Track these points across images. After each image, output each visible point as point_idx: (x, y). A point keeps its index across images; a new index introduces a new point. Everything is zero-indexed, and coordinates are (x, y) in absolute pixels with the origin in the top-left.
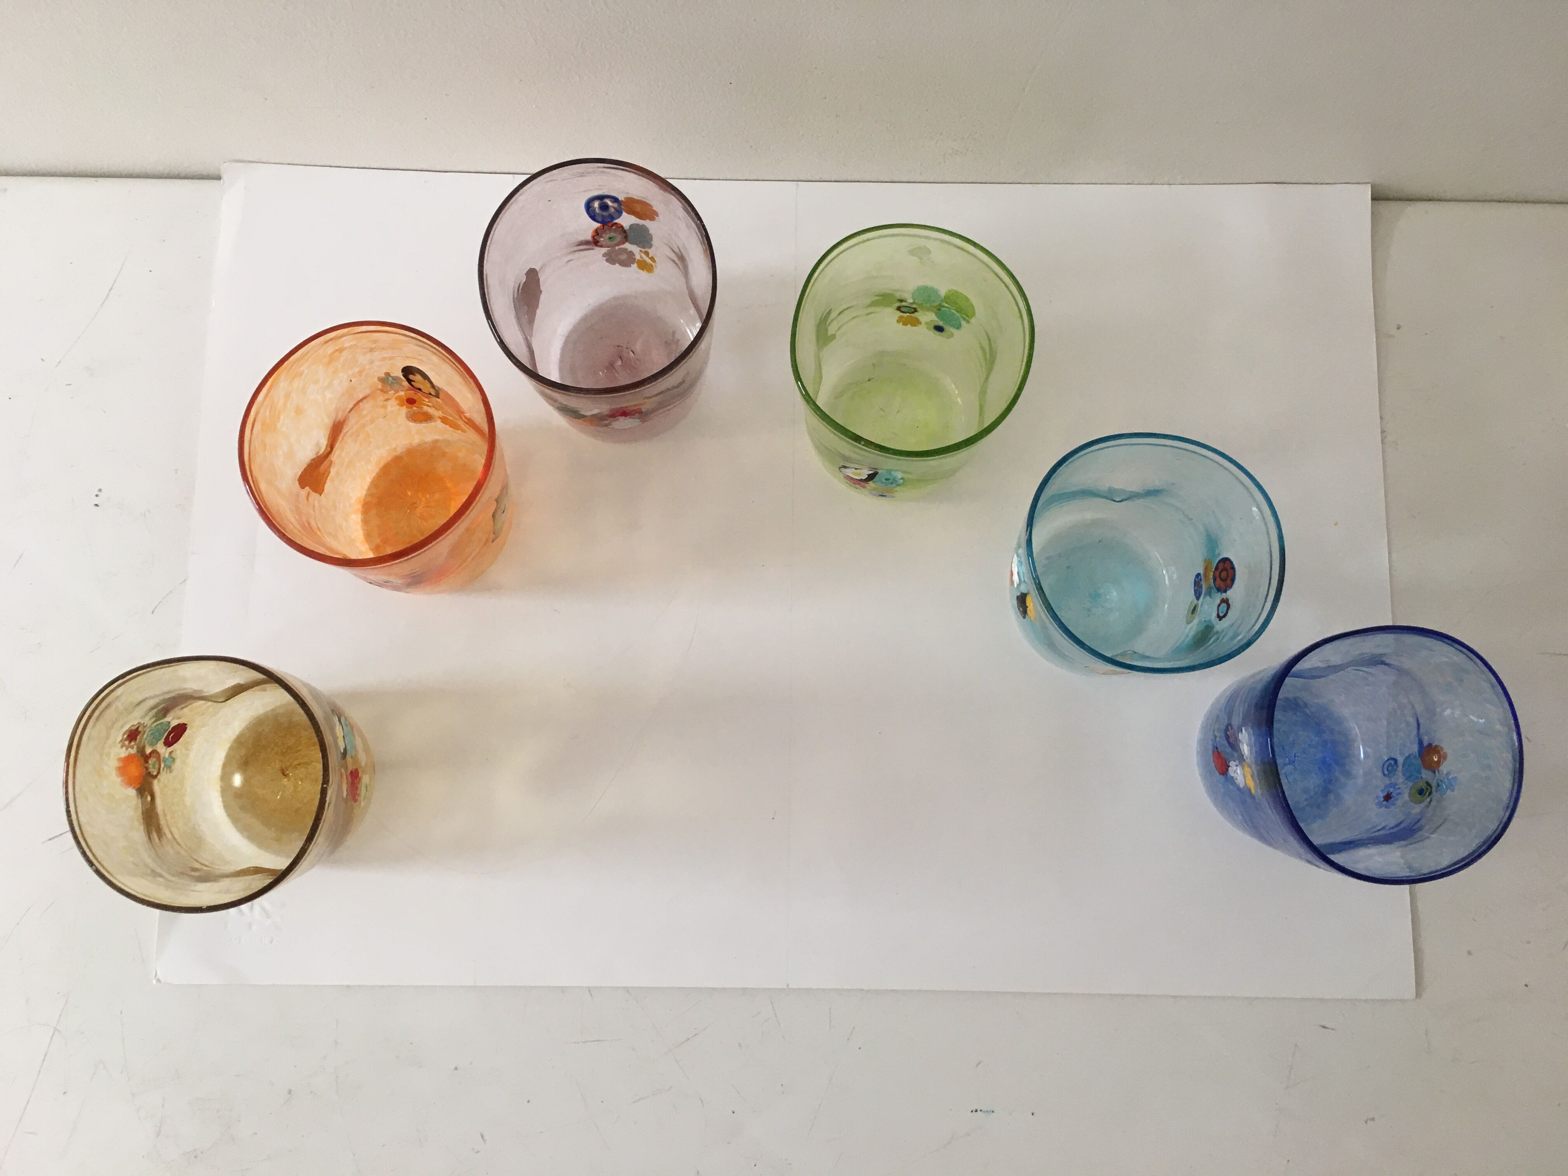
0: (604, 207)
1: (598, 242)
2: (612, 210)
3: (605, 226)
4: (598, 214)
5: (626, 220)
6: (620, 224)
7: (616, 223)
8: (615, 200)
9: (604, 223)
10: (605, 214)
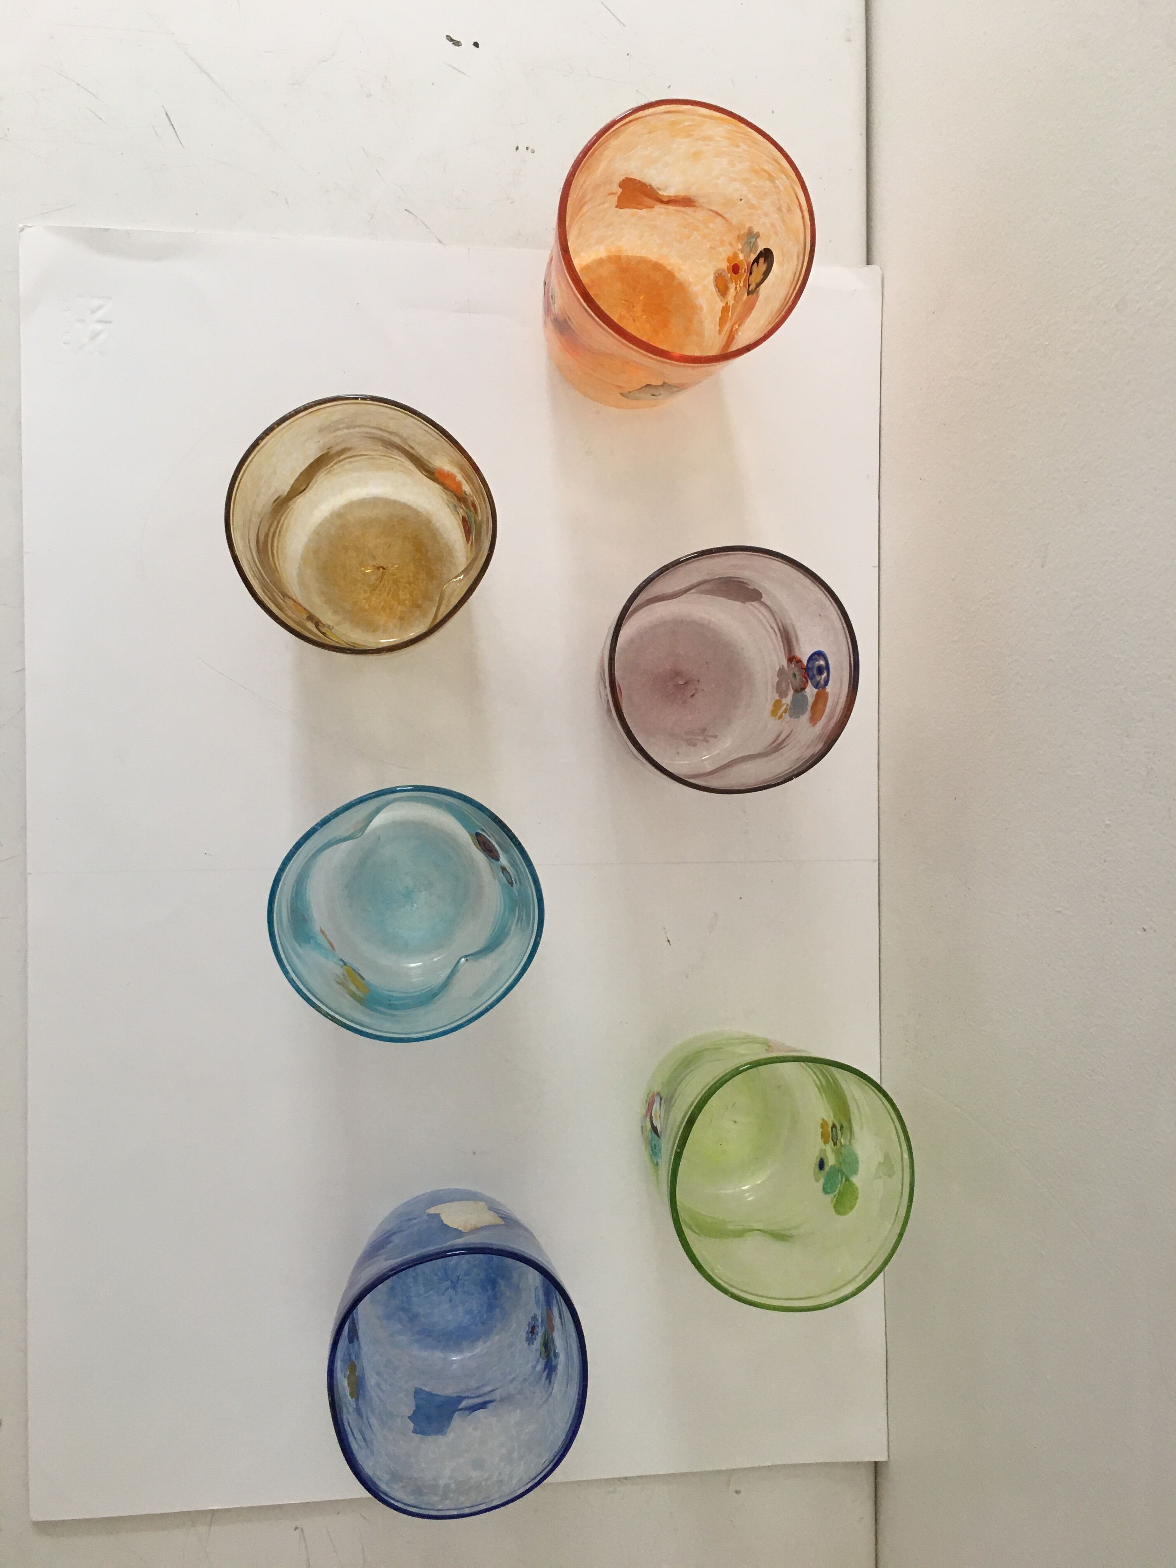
0: (820, 670)
1: (791, 663)
2: (818, 678)
3: (804, 671)
4: (814, 663)
5: (810, 691)
6: (807, 685)
7: (807, 682)
8: (826, 682)
9: (807, 669)
10: (815, 671)
